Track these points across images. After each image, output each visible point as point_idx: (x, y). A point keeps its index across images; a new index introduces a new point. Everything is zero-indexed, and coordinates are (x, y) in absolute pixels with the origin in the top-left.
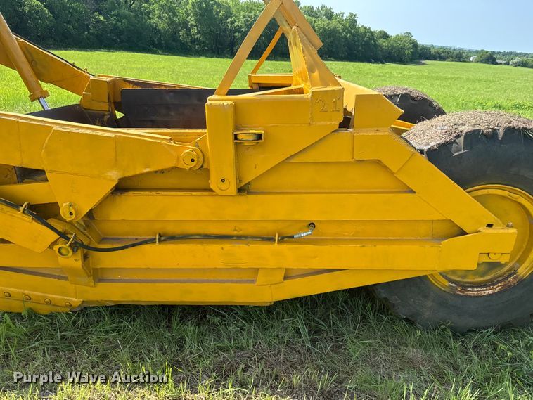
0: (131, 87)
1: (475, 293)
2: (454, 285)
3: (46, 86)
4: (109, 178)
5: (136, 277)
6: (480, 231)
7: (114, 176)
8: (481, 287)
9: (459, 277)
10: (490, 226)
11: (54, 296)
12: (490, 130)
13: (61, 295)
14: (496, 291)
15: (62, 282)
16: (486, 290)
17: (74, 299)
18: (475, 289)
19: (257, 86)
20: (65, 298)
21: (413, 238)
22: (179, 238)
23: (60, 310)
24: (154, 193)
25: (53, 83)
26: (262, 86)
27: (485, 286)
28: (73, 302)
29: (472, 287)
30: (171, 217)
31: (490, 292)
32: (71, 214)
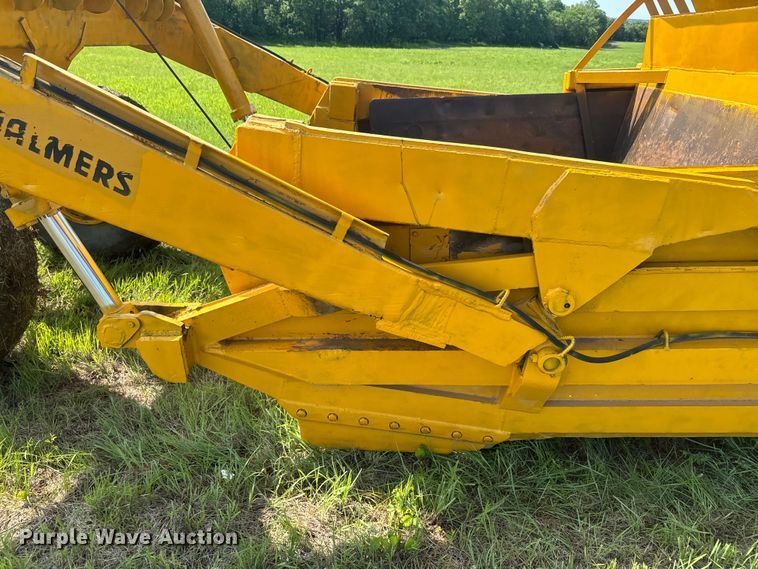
0: (384, 96)
3: (253, 98)
4: (640, 247)
5: (596, 397)
7: (647, 246)
11: (466, 427)
13: (479, 425)
15: (487, 407)
17: (499, 432)
19: (584, 88)
20: (485, 429)
22: (693, 338)
23: (475, 448)
24: (682, 269)
25: (261, 92)
26: (589, 87)
28: (499, 435)
30: (694, 306)
32: (567, 306)
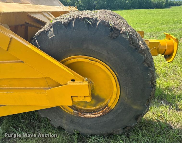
1: (89, 116)
2: (77, 112)
6: (67, 84)
8: (91, 113)
9: (82, 106)
10: (73, 80)
12: (67, 21)
14: (99, 115)
16: (94, 114)
18: (88, 114)
21: (39, 88)
27: (94, 112)
29: (87, 113)
31: (97, 116)
